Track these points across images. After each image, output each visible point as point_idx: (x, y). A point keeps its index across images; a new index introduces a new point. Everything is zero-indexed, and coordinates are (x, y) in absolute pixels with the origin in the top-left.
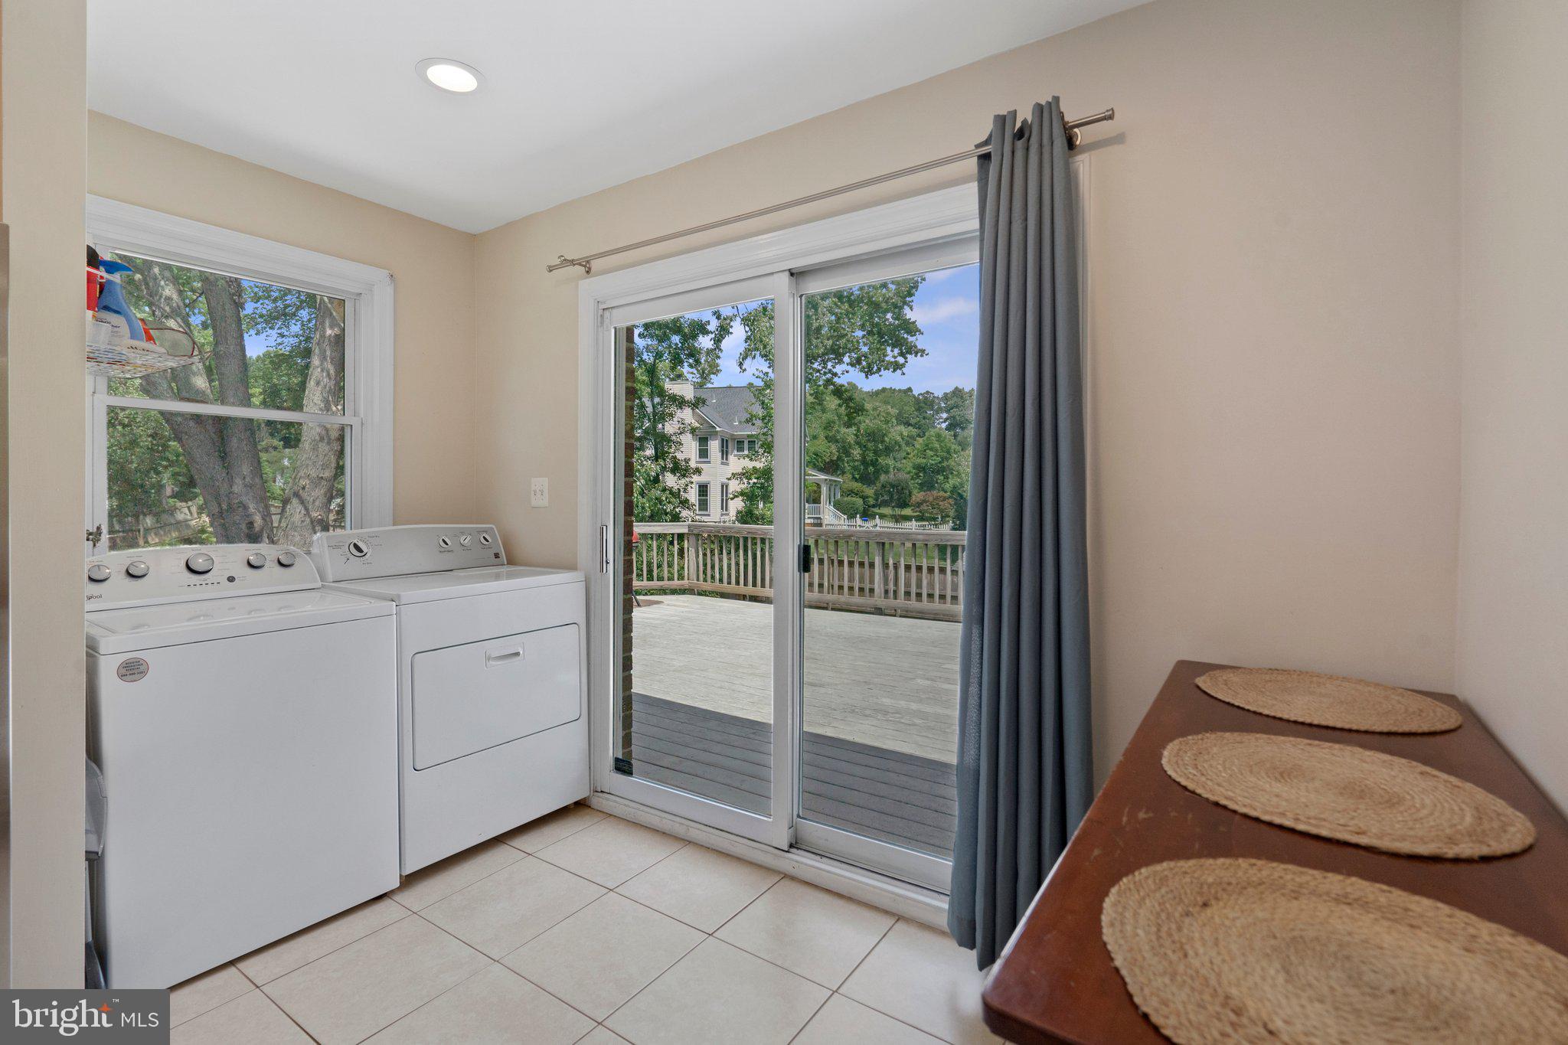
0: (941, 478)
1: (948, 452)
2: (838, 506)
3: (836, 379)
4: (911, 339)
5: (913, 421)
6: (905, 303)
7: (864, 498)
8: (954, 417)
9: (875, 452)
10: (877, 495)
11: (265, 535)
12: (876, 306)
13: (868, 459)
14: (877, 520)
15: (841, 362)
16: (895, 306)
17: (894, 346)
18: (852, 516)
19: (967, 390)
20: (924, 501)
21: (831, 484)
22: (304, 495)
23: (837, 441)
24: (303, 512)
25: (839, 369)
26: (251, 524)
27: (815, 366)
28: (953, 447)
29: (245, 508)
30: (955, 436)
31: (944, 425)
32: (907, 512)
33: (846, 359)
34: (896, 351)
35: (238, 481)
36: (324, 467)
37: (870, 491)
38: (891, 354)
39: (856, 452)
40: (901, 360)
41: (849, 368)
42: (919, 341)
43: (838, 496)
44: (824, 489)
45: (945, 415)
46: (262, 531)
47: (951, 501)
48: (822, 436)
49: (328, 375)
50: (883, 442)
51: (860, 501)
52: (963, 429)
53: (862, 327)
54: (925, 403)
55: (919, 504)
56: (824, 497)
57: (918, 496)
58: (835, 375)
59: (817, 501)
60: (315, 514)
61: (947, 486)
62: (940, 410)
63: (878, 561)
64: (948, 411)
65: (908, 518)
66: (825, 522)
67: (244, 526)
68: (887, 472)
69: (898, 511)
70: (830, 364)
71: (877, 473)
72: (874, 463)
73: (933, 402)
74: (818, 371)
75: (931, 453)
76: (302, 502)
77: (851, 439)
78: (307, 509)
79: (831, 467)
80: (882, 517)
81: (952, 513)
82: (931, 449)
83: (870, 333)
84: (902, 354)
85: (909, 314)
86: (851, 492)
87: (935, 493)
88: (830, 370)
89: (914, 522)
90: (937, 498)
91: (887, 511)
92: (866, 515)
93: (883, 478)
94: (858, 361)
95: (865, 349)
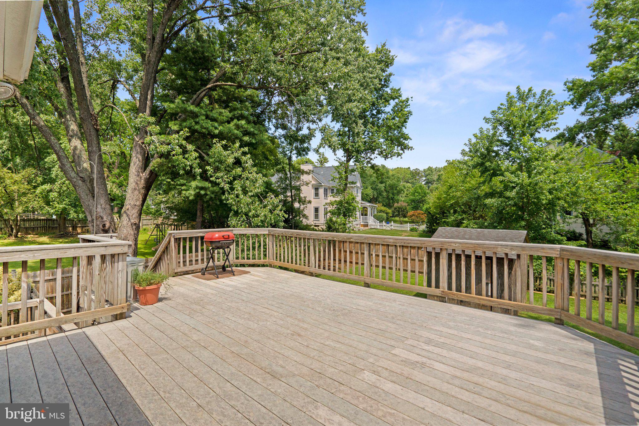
0: (421, 205)
1: (425, 194)
2: (375, 217)
3: (372, 161)
4: (406, 142)
5: (410, 181)
6: (403, 126)
7: (387, 213)
8: (428, 179)
9: (393, 194)
10: (393, 212)
11: (111, 230)
12: (390, 128)
13: (390, 197)
14: (392, 223)
15: (374, 153)
16: (399, 127)
17: (398, 146)
18: (381, 221)
19: (434, 167)
20: (414, 215)
21: (372, 208)
22: (128, 212)
23: (377, 189)
24: (128, 220)
25: (373, 156)
26: (104, 226)
27: (362, 155)
28: (427, 191)
29: (102, 218)
30: (429, 187)
31: (424, 183)
32: (406, 219)
33: (376, 152)
34: (399, 148)
35: (99, 206)
36: (137, 200)
37: (390, 211)
38: (397, 149)
39: (385, 194)
40: (401, 152)
41: (378, 156)
42: (410, 143)
43: (376, 213)
44: (369, 209)
45: (424, 179)
46: (109, 228)
47: (425, 215)
48: (369, 188)
49: (139, 160)
50: (396, 189)
51: (385, 215)
52: (432, 184)
53: (383, 138)
54: (416, 174)
55: (411, 216)
56: (369, 213)
57: (411, 213)
58: (371, 159)
59: (366, 215)
60: (132, 221)
61: (424, 208)
62: (422, 176)
63: (366, 253)
64: (426, 177)
65: (406, 222)
66: (369, 224)
67: (101, 226)
68: (398, 203)
69: (402, 219)
70: (369, 154)
71: (393, 203)
72: (392, 199)
73: (419, 173)
74: (364, 158)
75: (416, 194)
76: (128, 216)
77: (383, 189)
78: (129, 219)
79: (373, 200)
80: (395, 222)
81: (426, 220)
82: (417, 193)
83: (387, 139)
84: (402, 149)
85: (405, 130)
86: (381, 211)
87: (418, 211)
88: (369, 157)
89: (409, 224)
90: (419, 214)
91: (397, 219)
92: (388, 221)
93: (396, 205)
94: (382, 152)
95: (385, 147)
